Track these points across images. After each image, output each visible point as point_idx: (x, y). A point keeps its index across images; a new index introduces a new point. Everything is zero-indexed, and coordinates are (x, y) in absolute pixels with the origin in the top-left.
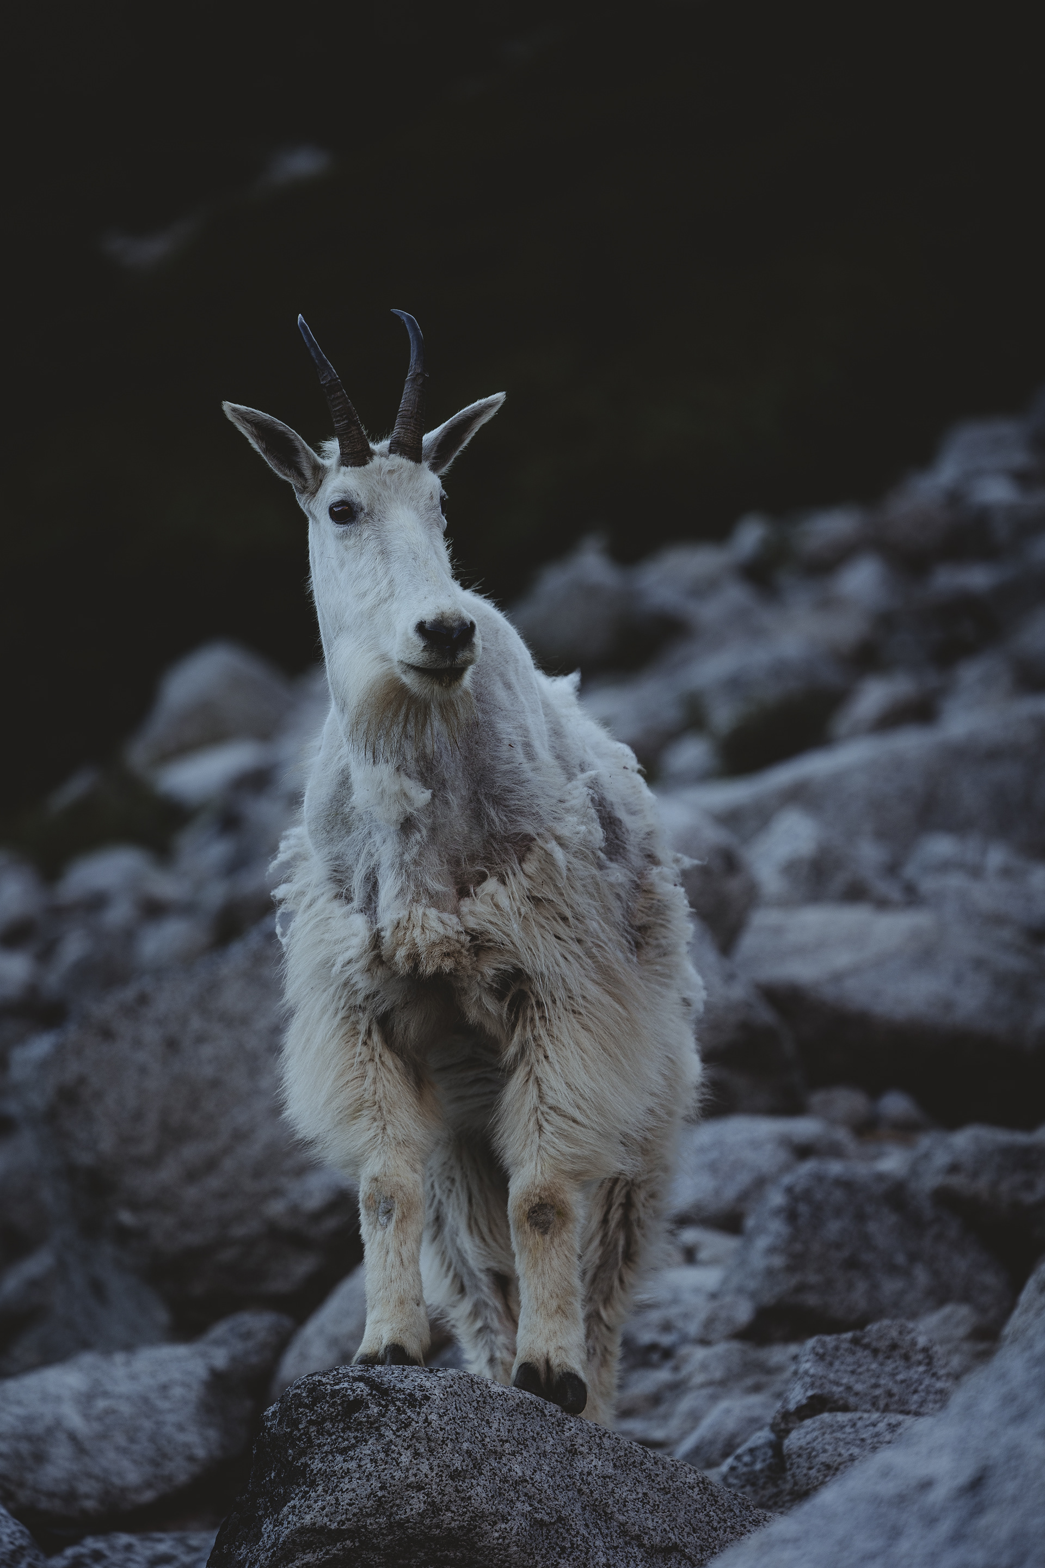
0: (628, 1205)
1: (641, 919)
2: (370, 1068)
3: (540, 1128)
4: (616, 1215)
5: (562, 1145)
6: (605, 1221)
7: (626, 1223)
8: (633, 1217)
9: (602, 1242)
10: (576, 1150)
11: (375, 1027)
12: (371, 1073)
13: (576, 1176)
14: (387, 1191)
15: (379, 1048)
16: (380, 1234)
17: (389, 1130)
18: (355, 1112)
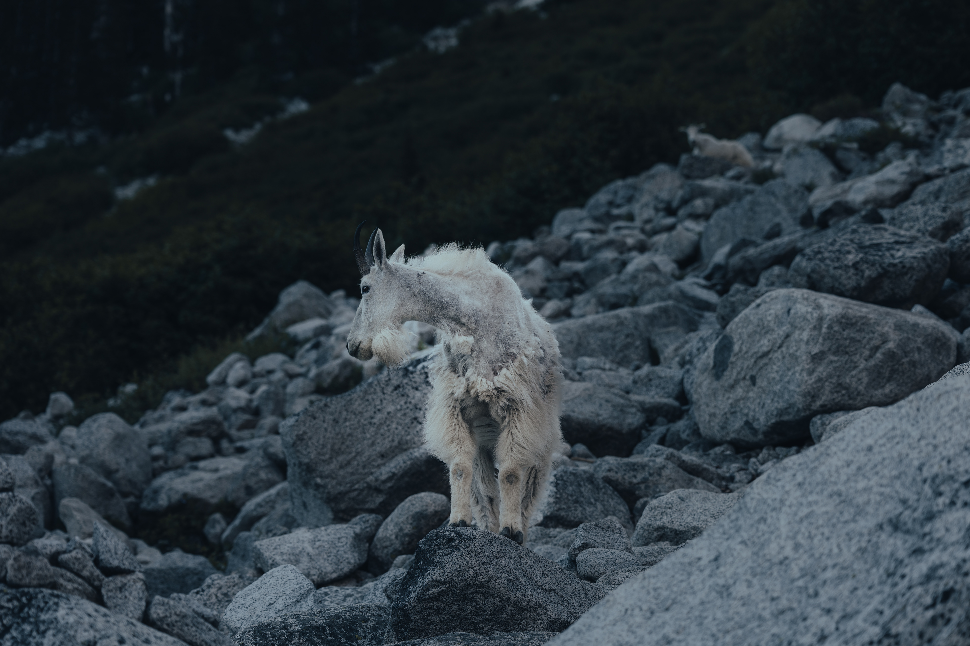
0: (535, 477)
1: (548, 383)
2: (457, 427)
3: (512, 450)
4: (531, 481)
5: (519, 456)
6: (528, 483)
7: (534, 483)
8: (537, 482)
9: (526, 490)
10: (524, 458)
11: (460, 413)
12: (457, 429)
13: (522, 466)
14: (461, 468)
15: (461, 420)
16: (457, 483)
17: (463, 448)
18: (452, 441)
